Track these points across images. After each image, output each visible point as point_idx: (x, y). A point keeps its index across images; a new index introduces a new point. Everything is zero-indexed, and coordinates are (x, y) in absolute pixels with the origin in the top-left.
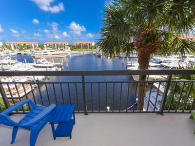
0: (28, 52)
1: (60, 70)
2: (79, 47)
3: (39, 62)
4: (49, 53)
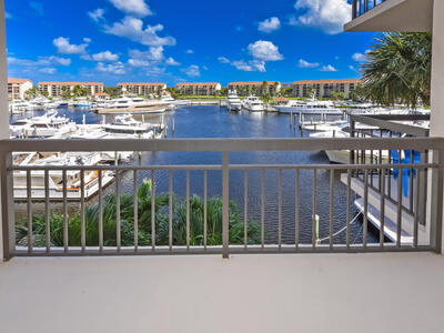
0: (83, 101)
1: (159, 137)
2: (189, 92)
3: (119, 121)
4: (130, 103)
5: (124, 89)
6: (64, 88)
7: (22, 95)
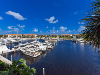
0: (43, 38)
2: (63, 37)
3: (45, 42)
4: (50, 39)
5: (49, 36)
6: (41, 36)
7: (35, 37)
